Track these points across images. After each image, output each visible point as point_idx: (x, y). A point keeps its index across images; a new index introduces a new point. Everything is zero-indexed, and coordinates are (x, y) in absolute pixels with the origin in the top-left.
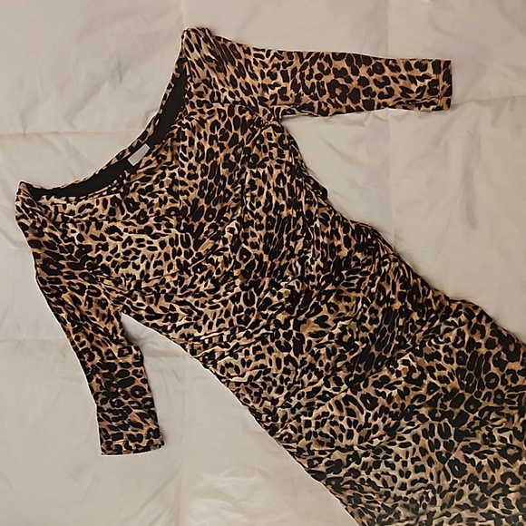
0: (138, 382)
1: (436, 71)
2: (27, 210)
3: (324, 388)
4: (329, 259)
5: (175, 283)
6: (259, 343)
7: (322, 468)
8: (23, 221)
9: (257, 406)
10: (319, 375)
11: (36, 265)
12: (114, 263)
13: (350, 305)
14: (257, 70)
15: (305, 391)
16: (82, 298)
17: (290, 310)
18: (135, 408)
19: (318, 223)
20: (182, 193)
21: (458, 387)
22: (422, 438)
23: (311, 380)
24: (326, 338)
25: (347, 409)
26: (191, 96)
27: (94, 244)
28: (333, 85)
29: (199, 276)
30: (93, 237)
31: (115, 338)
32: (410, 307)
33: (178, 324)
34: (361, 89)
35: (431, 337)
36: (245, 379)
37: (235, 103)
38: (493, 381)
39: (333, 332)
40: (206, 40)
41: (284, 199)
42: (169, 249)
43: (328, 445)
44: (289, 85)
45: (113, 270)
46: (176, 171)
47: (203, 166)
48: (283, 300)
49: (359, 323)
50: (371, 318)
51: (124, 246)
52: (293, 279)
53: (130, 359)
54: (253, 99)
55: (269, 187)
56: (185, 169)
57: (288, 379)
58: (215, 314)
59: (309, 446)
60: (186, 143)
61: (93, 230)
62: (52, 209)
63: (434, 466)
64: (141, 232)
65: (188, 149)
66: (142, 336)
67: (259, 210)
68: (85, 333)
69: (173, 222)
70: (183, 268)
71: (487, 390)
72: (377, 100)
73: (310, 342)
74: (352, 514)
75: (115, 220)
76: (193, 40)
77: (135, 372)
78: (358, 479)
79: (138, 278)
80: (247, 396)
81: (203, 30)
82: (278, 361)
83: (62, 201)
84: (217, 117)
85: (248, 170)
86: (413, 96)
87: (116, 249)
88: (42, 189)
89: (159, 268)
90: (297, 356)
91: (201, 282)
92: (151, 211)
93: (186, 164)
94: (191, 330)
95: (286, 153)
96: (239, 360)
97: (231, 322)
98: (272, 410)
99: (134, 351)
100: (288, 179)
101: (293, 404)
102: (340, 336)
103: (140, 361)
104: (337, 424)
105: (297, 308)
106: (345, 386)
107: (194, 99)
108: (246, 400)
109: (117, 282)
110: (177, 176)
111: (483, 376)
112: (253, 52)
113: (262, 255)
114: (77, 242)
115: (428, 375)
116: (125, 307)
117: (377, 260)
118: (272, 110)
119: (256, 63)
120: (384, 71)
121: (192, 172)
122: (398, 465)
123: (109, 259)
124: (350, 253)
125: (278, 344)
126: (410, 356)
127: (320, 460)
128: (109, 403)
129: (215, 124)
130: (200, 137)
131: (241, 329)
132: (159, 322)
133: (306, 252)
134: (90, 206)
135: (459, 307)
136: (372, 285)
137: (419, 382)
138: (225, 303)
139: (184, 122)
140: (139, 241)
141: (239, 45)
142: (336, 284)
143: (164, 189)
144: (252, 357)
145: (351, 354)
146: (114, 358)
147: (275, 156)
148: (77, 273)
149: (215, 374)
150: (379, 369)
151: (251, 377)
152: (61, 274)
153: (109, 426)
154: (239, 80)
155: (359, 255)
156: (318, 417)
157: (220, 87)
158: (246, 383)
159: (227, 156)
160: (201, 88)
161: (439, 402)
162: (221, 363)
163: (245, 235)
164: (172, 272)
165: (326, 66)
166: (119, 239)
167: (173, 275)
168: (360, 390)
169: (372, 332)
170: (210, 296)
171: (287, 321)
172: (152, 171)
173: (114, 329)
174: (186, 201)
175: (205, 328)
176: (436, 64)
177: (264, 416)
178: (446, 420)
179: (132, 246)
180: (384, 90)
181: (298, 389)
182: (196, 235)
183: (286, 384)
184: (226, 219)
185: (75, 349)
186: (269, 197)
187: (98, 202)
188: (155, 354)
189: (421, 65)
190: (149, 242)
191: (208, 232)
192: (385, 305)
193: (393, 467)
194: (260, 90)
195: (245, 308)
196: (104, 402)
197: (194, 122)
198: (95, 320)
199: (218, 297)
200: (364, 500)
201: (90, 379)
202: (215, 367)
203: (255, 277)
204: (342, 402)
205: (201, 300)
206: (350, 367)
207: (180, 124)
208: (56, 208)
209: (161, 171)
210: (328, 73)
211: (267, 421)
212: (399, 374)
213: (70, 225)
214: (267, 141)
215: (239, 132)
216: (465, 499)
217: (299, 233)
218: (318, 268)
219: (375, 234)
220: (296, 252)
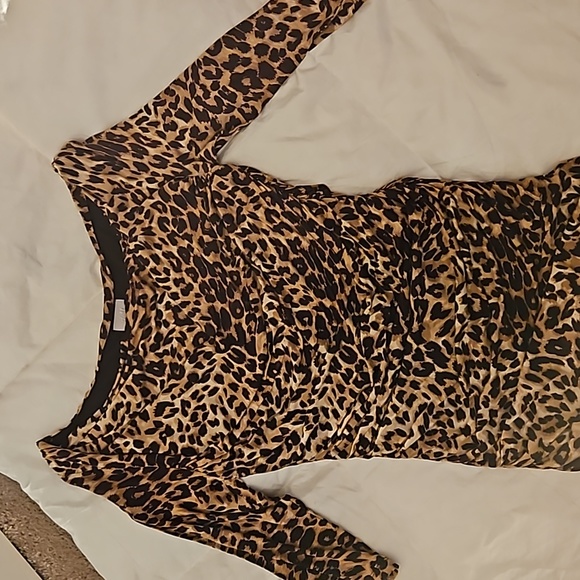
0: (318, 528)
2: (66, 464)
3: (502, 374)
4: (389, 247)
8: (71, 477)
10: (484, 365)
11: (122, 508)
12: (191, 438)
13: (451, 271)
14: (152, 135)
16: (193, 499)
17: (398, 330)
18: (338, 556)
20: (192, 314)
23: (481, 378)
24: (458, 324)
25: (543, 374)
27: (155, 437)
28: (236, 81)
29: (281, 377)
32: (511, 220)
33: (303, 441)
34: (266, 58)
35: (562, 229)
37: (161, 184)
39: (458, 312)
40: (80, 152)
41: (291, 231)
44: (195, 121)
45: (196, 446)
46: (167, 299)
47: (187, 271)
48: (381, 326)
49: (476, 281)
50: (483, 265)
52: (372, 299)
54: (174, 165)
55: (267, 233)
56: (174, 289)
57: (458, 397)
58: (330, 399)
60: (152, 264)
61: (143, 425)
62: (88, 440)
64: (188, 386)
66: (281, 482)
67: (279, 263)
68: (226, 528)
69: (209, 348)
70: (258, 383)
73: (444, 342)
75: (155, 397)
76: (69, 164)
79: (226, 432)
80: (435, 450)
81: (68, 146)
83: (90, 425)
84: (157, 214)
85: (232, 236)
86: (322, 17)
88: (62, 430)
89: (236, 404)
90: (446, 367)
91: (288, 381)
92: (180, 358)
94: (322, 435)
97: (352, 393)
98: (471, 441)
99: (288, 503)
100: (277, 208)
102: (469, 309)
103: (301, 507)
104: (548, 397)
106: (520, 354)
107: (121, 216)
109: (210, 454)
110: (173, 303)
112: (133, 122)
113: (321, 303)
116: (240, 471)
117: (436, 205)
118: (201, 159)
119: (145, 130)
120: (271, 21)
121: (182, 286)
123: (182, 439)
124: (403, 223)
126: (557, 266)
127: (566, 447)
129: (162, 222)
131: (368, 391)
133: (361, 261)
135: (562, 175)
136: (454, 233)
138: (329, 380)
140: (194, 396)
141: (114, 128)
142: (418, 265)
143: (172, 326)
145: (496, 318)
146: (274, 526)
147: (244, 199)
149: (383, 455)
150: (538, 307)
152: (152, 493)
154: (146, 160)
155: (414, 217)
156: (523, 408)
158: (421, 439)
159: (201, 241)
160: (118, 201)
163: (288, 299)
164: (251, 397)
167: (256, 398)
168: (540, 344)
169: (496, 278)
170: (309, 387)
172: (146, 320)
175: (333, 421)
177: (469, 454)
180: (289, 38)
181: (477, 398)
182: (242, 341)
183: (461, 403)
184: (255, 301)
185: (231, 551)
186: (275, 242)
188: (309, 487)
191: (249, 328)
194: (172, 151)
195: (352, 367)
197: (141, 238)
199: (317, 381)
202: (377, 450)
203: (334, 329)
205: (304, 397)
206: (507, 331)
207: (130, 252)
208: (91, 436)
209: (154, 312)
210: (220, 74)
211: (477, 456)
212: (562, 294)
213: (117, 441)
214: (224, 193)
215: (190, 209)
217: (336, 249)
218: (386, 265)
219: (411, 182)
220: (351, 270)
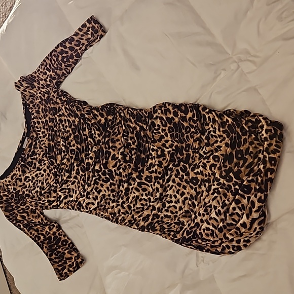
1: (90, 23)
4: (101, 128)
5: (55, 183)
6: (96, 186)
7: (142, 223)
9: (106, 214)
12: (29, 191)
13: (120, 142)
15: (123, 194)
18: (65, 250)
19: (86, 116)
20: (42, 145)
21: (177, 144)
22: (176, 179)
24: (118, 163)
25: (141, 189)
26: (29, 106)
27: (20, 188)
28: (63, 59)
29: (63, 174)
30: (20, 186)
31: (44, 223)
32: (141, 124)
33: (61, 199)
34: (73, 52)
36: (96, 205)
38: (188, 130)
42: (48, 171)
43: (142, 211)
44: (51, 72)
45: (30, 194)
48: (94, 159)
49: (128, 147)
50: (132, 142)
51: (32, 182)
52: (92, 147)
53: (55, 230)
54: (46, 88)
58: (76, 186)
59: (133, 217)
60: (37, 125)
61: (19, 183)
63: (187, 189)
65: (39, 126)
67: (68, 129)
68: (34, 229)
70: (55, 175)
71: (186, 135)
72: (79, 51)
73: (115, 170)
74: (166, 238)
77: (59, 234)
78: (160, 218)
79: (39, 190)
80: (101, 213)
82: (108, 188)
84: (41, 106)
85: (56, 116)
86: (91, 39)
87: (30, 185)
89: (47, 181)
90: (114, 181)
91: (65, 176)
93: (40, 133)
94: (68, 199)
95: (62, 97)
96: (92, 198)
98: (114, 212)
101: (120, 203)
102: (124, 158)
104: (142, 199)
105: (101, 159)
106: (136, 180)
107: (31, 105)
108: (102, 215)
111: (184, 131)
112: (37, 71)
113: (77, 146)
114: (14, 192)
115: (165, 149)
120: (74, 39)
121: (44, 134)
122: (174, 199)
123: (27, 190)
125: (103, 180)
126: (153, 145)
128: (54, 255)
130: (41, 119)
132: (54, 204)
133: (91, 132)
134: (14, 174)
136: (122, 126)
137: (163, 155)
139: (32, 117)
140: (36, 176)
141: (33, 73)
144: (96, 194)
146: (49, 233)
147: (59, 102)
148: (19, 205)
149: (86, 211)
150: (147, 162)
151: (98, 203)
152: (14, 209)
153: (58, 266)
154: (40, 86)
157: (35, 94)
158: (97, 207)
159: (50, 118)
160: (31, 100)
161: (176, 157)
162: (84, 204)
163: (69, 143)
164: (52, 179)
165: (56, 53)
166: (29, 180)
168: (143, 176)
170: (70, 179)
171: (100, 167)
173: (42, 220)
174: (45, 147)
175: (74, 195)
176: (89, 21)
178: (182, 163)
179: (35, 179)
187: (17, 171)
189: (84, 26)
190: (40, 173)
191: (57, 153)
192: (135, 132)
193: (171, 202)
195: (83, 174)
196: (51, 255)
198: (33, 220)
200: (165, 226)
201: (42, 249)
202: (83, 208)
203: (81, 158)
204: (138, 187)
207: (32, 119)
211: (113, 218)
212: (155, 157)
214: (54, 99)
216: (205, 194)
218: (99, 135)
